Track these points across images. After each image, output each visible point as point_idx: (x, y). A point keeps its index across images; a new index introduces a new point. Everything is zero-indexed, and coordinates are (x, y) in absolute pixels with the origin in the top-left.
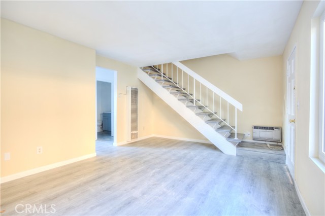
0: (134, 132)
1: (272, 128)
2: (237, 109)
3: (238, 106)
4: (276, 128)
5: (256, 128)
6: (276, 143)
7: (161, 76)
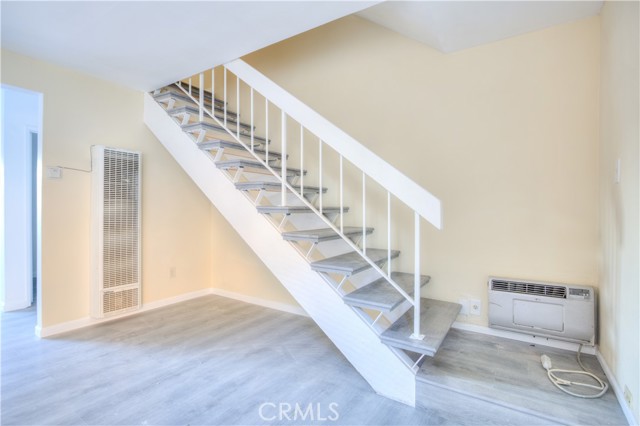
0: (117, 289)
1: (560, 292)
2: (423, 220)
3: (426, 207)
4: (576, 292)
5: (499, 285)
6: (574, 348)
7: (197, 112)
